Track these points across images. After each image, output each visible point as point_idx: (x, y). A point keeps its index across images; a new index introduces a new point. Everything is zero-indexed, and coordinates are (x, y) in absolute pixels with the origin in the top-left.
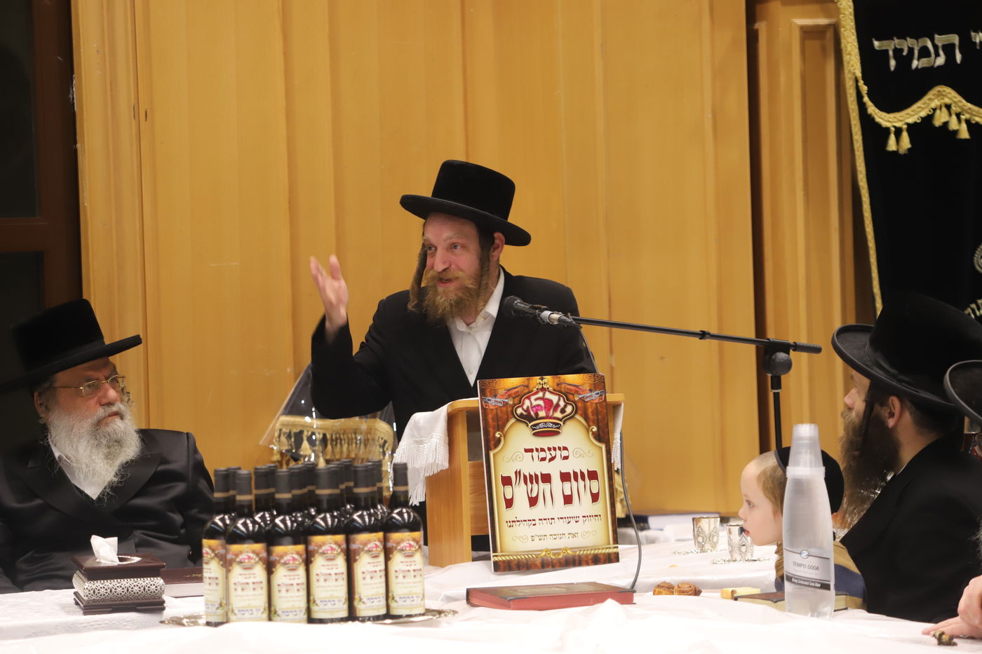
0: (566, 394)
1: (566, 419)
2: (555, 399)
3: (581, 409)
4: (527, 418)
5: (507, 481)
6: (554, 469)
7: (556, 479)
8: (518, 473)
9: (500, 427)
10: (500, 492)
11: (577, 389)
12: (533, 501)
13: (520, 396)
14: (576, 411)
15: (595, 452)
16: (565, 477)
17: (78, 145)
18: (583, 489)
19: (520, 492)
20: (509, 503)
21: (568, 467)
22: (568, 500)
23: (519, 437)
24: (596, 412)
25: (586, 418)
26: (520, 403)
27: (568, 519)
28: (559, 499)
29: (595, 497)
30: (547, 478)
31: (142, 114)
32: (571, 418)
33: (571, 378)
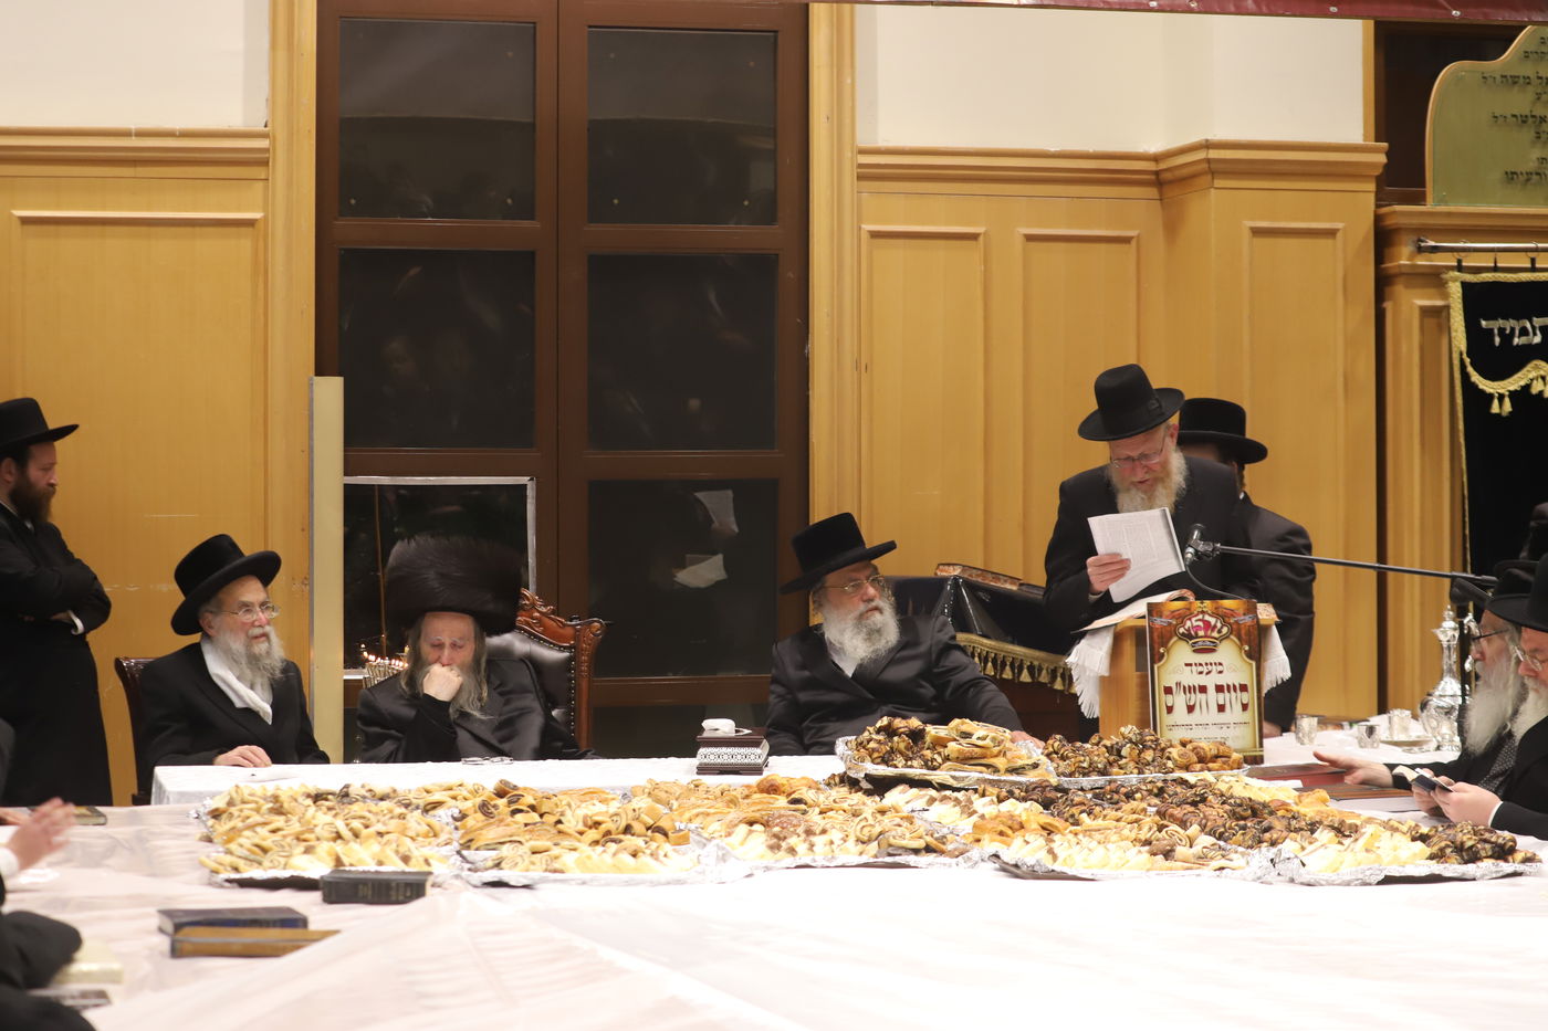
0: (1223, 616)
1: (1222, 639)
2: (1212, 621)
3: (1236, 630)
4: (1187, 637)
5: (1168, 691)
6: (1210, 681)
7: (1211, 690)
8: (1178, 684)
9: (1164, 644)
10: (1163, 700)
11: (1232, 613)
12: (1191, 709)
13: (1182, 617)
14: (1231, 632)
15: (1245, 668)
16: (1219, 689)
17: (810, 392)
18: (1233, 700)
19: (1179, 701)
20: (1170, 710)
21: (1223, 680)
22: (1221, 708)
23: (1181, 653)
24: (1249, 633)
25: (1239, 638)
26: (1182, 623)
27: (1220, 725)
28: (1214, 708)
29: (1245, 707)
30: (1203, 689)
31: (862, 367)
32: (1226, 637)
33: (1227, 603)
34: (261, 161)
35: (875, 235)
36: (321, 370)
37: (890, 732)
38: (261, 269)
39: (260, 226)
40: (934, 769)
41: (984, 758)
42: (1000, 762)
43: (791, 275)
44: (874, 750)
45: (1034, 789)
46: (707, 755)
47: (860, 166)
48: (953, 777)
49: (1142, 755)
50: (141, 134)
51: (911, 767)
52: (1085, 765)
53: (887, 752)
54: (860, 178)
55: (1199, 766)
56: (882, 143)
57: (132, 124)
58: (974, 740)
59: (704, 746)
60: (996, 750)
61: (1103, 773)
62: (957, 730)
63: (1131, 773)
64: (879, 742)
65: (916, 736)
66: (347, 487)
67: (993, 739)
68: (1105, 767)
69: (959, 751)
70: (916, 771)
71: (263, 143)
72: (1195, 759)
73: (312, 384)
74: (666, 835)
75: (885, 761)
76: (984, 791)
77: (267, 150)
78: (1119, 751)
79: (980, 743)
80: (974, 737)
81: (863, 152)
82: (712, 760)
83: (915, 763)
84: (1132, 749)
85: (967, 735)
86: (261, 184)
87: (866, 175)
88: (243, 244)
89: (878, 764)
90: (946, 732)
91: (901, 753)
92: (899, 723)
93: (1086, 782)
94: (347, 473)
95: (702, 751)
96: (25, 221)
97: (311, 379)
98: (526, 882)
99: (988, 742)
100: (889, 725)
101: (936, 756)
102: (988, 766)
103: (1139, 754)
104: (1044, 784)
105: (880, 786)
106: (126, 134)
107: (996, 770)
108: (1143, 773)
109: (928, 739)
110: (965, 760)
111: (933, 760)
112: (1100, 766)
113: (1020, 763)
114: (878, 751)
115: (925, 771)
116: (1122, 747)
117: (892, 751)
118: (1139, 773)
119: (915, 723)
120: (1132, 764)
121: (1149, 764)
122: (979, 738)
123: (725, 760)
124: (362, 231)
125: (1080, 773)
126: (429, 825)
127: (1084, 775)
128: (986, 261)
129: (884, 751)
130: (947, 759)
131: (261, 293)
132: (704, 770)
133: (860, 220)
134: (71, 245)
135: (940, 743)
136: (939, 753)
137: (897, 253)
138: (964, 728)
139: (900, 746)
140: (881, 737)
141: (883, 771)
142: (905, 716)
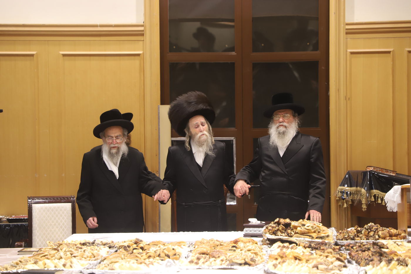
31: (348, 99)
34: (141, 34)
35: (352, 53)
36: (162, 103)
37: (278, 223)
38: (142, 70)
39: (141, 56)
40: (291, 237)
41: (309, 233)
42: (314, 235)
43: (323, 68)
44: (270, 230)
45: (318, 244)
46: (247, 230)
47: (347, 29)
48: (296, 239)
49: (369, 234)
50: (101, 26)
51: (282, 236)
52: (346, 236)
53: (275, 230)
54: (347, 33)
55: (388, 238)
56: (356, 21)
57: (98, 23)
58: (306, 227)
59: (246, 228)
60: (313, 231)
62: (301, 224)
63: (364, 240)
64: (273, 227)
65: (287, 226)
66: (172, 141)
67: (312, 227)
68: (354, 237)
69: (300, 230)
70: (284, 237)
71: (142, 28)
72: (388, 235)
73: (159, 108)
75: (274, 233)
76: (299, 244)
77: (143, 31)
78: (361, 232)
79: (307, 228)
80: (306, 226)
81: (347, 24)
82: (248, 232)
83: (283, 234)
84: (365, 231)
85: (304, 225)
86: (141, 42)
87: (349, 32)
88: (136, 62)
89: (271, 235)
90: (298, 224)
91: (281, 231)
92: (282, 221)
93: (345, 242)
94: (172, 136)
95: (245, 229)
96: (64, 55)
97: (159, 106)
99: (310, 228)
100: (279, 221)
101: (292, 232)
102: (310, 236)
103: (368, 233)
104: (323, 242)
105: (272, 242)
106: (96, 26)
107: (313, 238)
108: (369, 240)
109: (291, 226)
110: (303, 234)
111: (291, 233)
112: (351, 237)
113: (322, 235)
114: (271, 230)
115: (287, 237)
116: (362, 230)
117: (278, 230)
118: (367, 240)
119: (288, 221)
120: (364, 237)
121: (371, 236)
122: (307, 226)
123: (253, 232)
124: (174, 57)
125: (345, 239)
126: (92, 254)
127: (347, 240)
128: (393, 60)
129: (274, 230)
130: (296, 233)
131: (142, 78)
132: (245, 236)
133: (347, 48)
134: (80, 63)
135: (296, 227)
136: (293, 231)
137: (361, 59)
138: (303, 223)
139: (281, 228)
140: (274, 225)
141: (273, 237)
142: (285, 218)
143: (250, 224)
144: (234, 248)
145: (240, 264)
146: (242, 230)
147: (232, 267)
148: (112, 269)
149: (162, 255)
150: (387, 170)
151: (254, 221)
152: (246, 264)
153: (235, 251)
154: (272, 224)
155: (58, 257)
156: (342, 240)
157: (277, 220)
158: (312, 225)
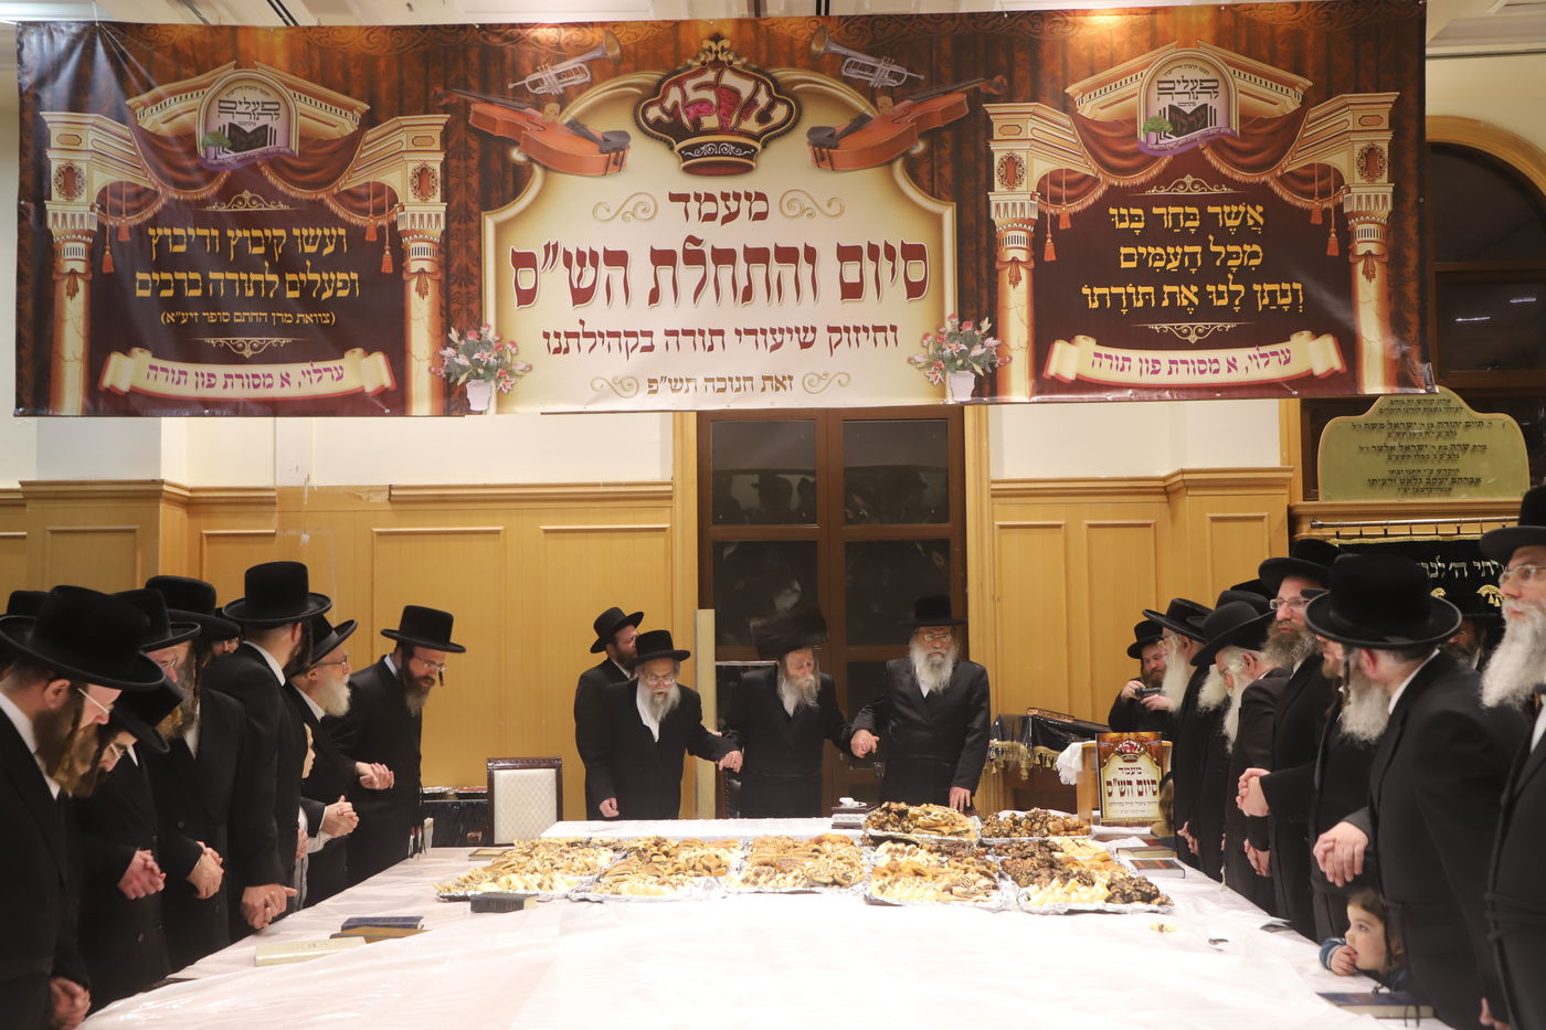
0: (1141, 741)
1: (1140, 754)
2: (1135, 744)
3: (1148, 749)
4: (1120, 753)
5: (1109, 783)
6: (1134, 779)
7: (1135, 783)
8: (1115, 780)
9: (1107, 757)
10: (1106, 789)
11: (1147, 739)
12: (1122, 794)
13: (1117, 742)
14: (1146, 750)
15: (1156, 771)
16: (1139, 783)
18: (1149, 789)
19: (1116, 789)
20: (1110, 794)
21: (1141, 778)
22: (1141, 794)
23: (1116, 763)
24: (1157, 751)
25: (1151, 754)
26: (1117, 746)
27: (1140, 803)
28: (1136, 793)
29: (1154, 793)
30: (1130, 783)
31: (996, 599)
32: (1143, 753)
33: (1144, 734)
34: (668, 497)
35: (1002, 527)
36: (702, 605)
37: (888, 810)
38: (670, 553)
39: (668, 531)
40: (909, 832)
41: (937, 826)
42: (946, 829)
43: (957, 550)
44: (876, 821)
45: (952, 845)
46: (838, 818)
47: (992, 490)
48: (916, 837)
50: (605, 485)
51: (893, 831)
52: (996, 829)
53: (883, 822)
54: (993, 496)
55: (1063, 833)
56: (1006, 477)
57: (601, 481)
58: (932, 816)
59: (836, 812)
60: (943, 822)
61: (1007, 836)
63: (1024, 836)
64: (879, 817)
65: (902, 814)
66: (717, 667)
67: (942, 816)
68: (1009, 832)
69: (923, 822)
70: (898, 834)
71: (669, 488)
72: (1063, 828)
73: (698, 613)
74: (710, 871)
75: (881, 827)
76: (922, 845)
77: (671, 492)
79: (935, 817)
80: (933, 814)
81: (993, 482)
82: (840, 821)
83: (896, 829)
85: (929, 813)
86: (668, 510)
87: (996, 495)
88: (660, 541)
89: (877, 829)
91: (891, 823)
92: (894, 806)
93: (995, 841)
94: (717, 660)
95: (834, 816)
96: (546, 531)
97: (696, 611)
98: (598, 899)
99: (938, 818)
101: (910, 825)
102: (939, 831)
104: (960, 842)
105: (877, 841)
106: (597, 485)
107: (943, 834)
108: (1032, 836)
109: (909, 815)
110: (927, 827)
111: (908, 827)
113: (959, 829)
114: (878, 822)
115: (902, 834)
117: (888, 821)
118: (1029, 836)
119: (903, 806)
122: (935, 815)
123: (847, 821)
124: (719, 532)
125: (994, 836)
126: (586, 863)
127: (997, 836)
128: (1066, 540)
129: (881, 822)
130: (916, 826)
131: (669, 566)
132: (835, 826)
133: (993, 520)
134: (570, 542)
135: (916, 817)
136: (912, 823)
137: (1016, 536)
138: (928, 809)
139: (891, 819)
140: (882, 814)
141: (879, 833)
142: (898, 802)
143: (842, 807)
144: (816, 854)
145: (826, 885)
146: (830, 816)
147: (813, 889)
148: (617, 893)
149: (699, 866)
150: (1059, 714)
151: (848, 802)
152: (835, 883)
153: (817, 857)
154: (877, 812)
155: (531, 869)
156: (990, 837)
157: (885, 805)
158: (941, 813)
